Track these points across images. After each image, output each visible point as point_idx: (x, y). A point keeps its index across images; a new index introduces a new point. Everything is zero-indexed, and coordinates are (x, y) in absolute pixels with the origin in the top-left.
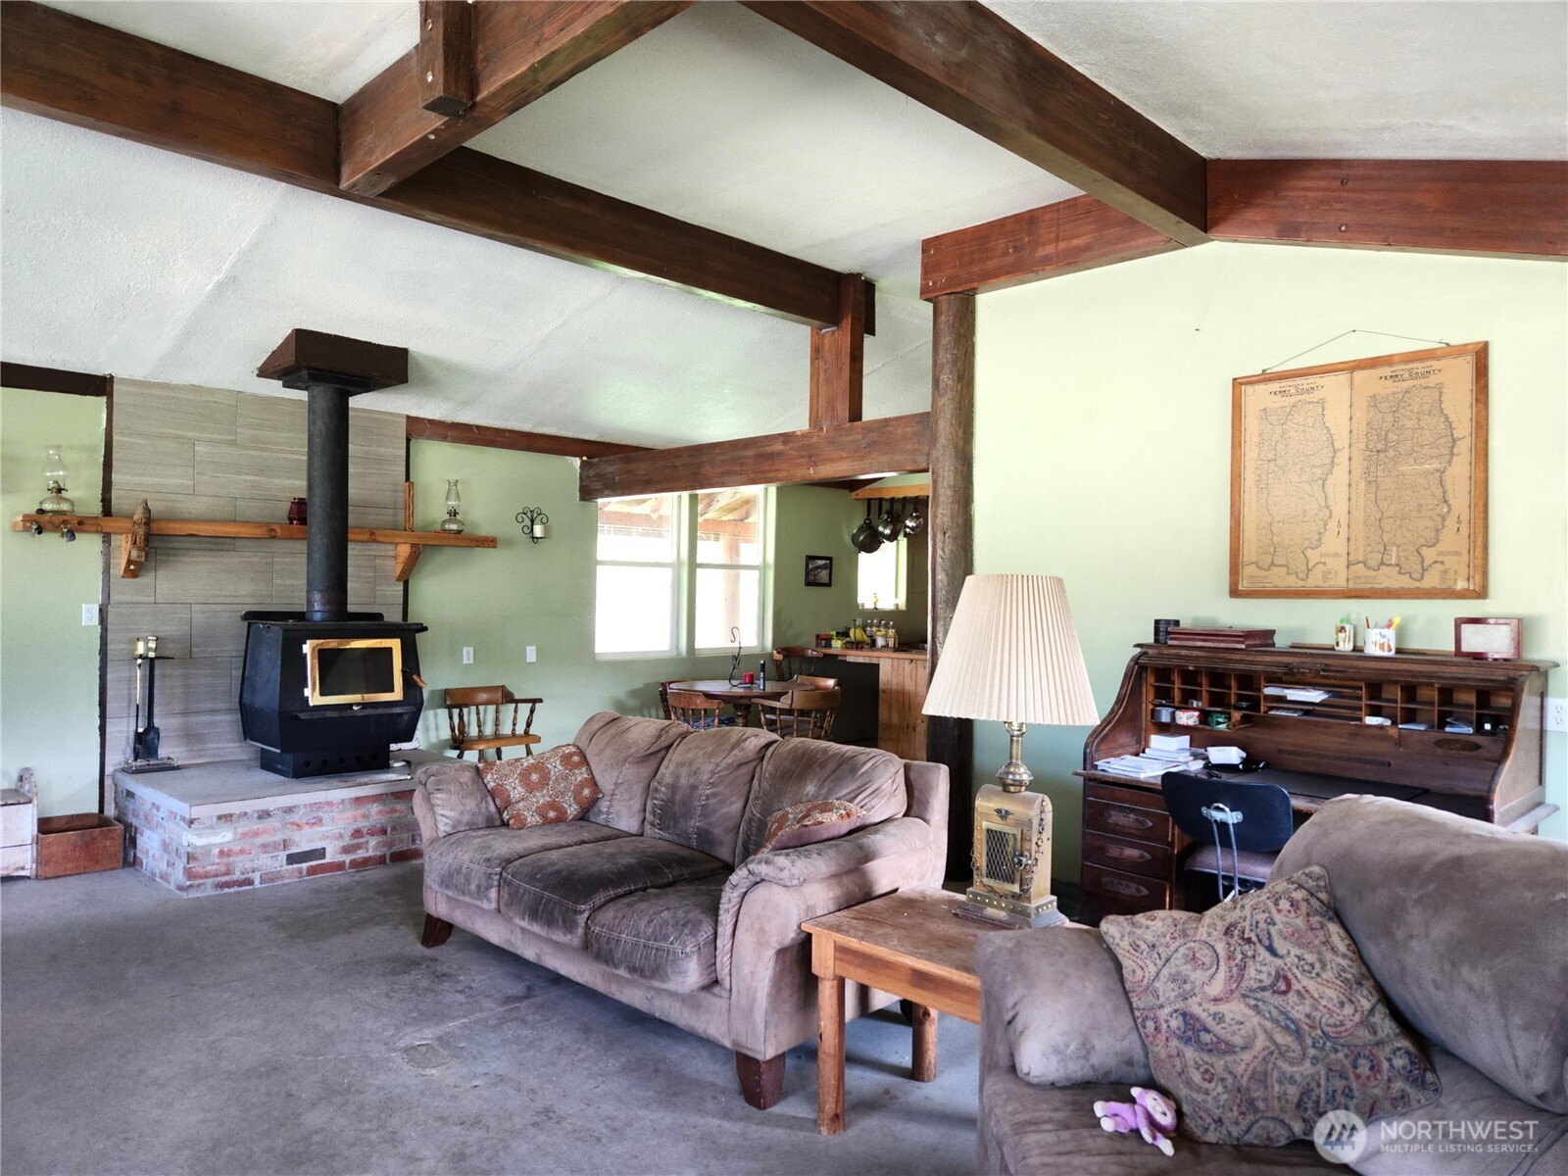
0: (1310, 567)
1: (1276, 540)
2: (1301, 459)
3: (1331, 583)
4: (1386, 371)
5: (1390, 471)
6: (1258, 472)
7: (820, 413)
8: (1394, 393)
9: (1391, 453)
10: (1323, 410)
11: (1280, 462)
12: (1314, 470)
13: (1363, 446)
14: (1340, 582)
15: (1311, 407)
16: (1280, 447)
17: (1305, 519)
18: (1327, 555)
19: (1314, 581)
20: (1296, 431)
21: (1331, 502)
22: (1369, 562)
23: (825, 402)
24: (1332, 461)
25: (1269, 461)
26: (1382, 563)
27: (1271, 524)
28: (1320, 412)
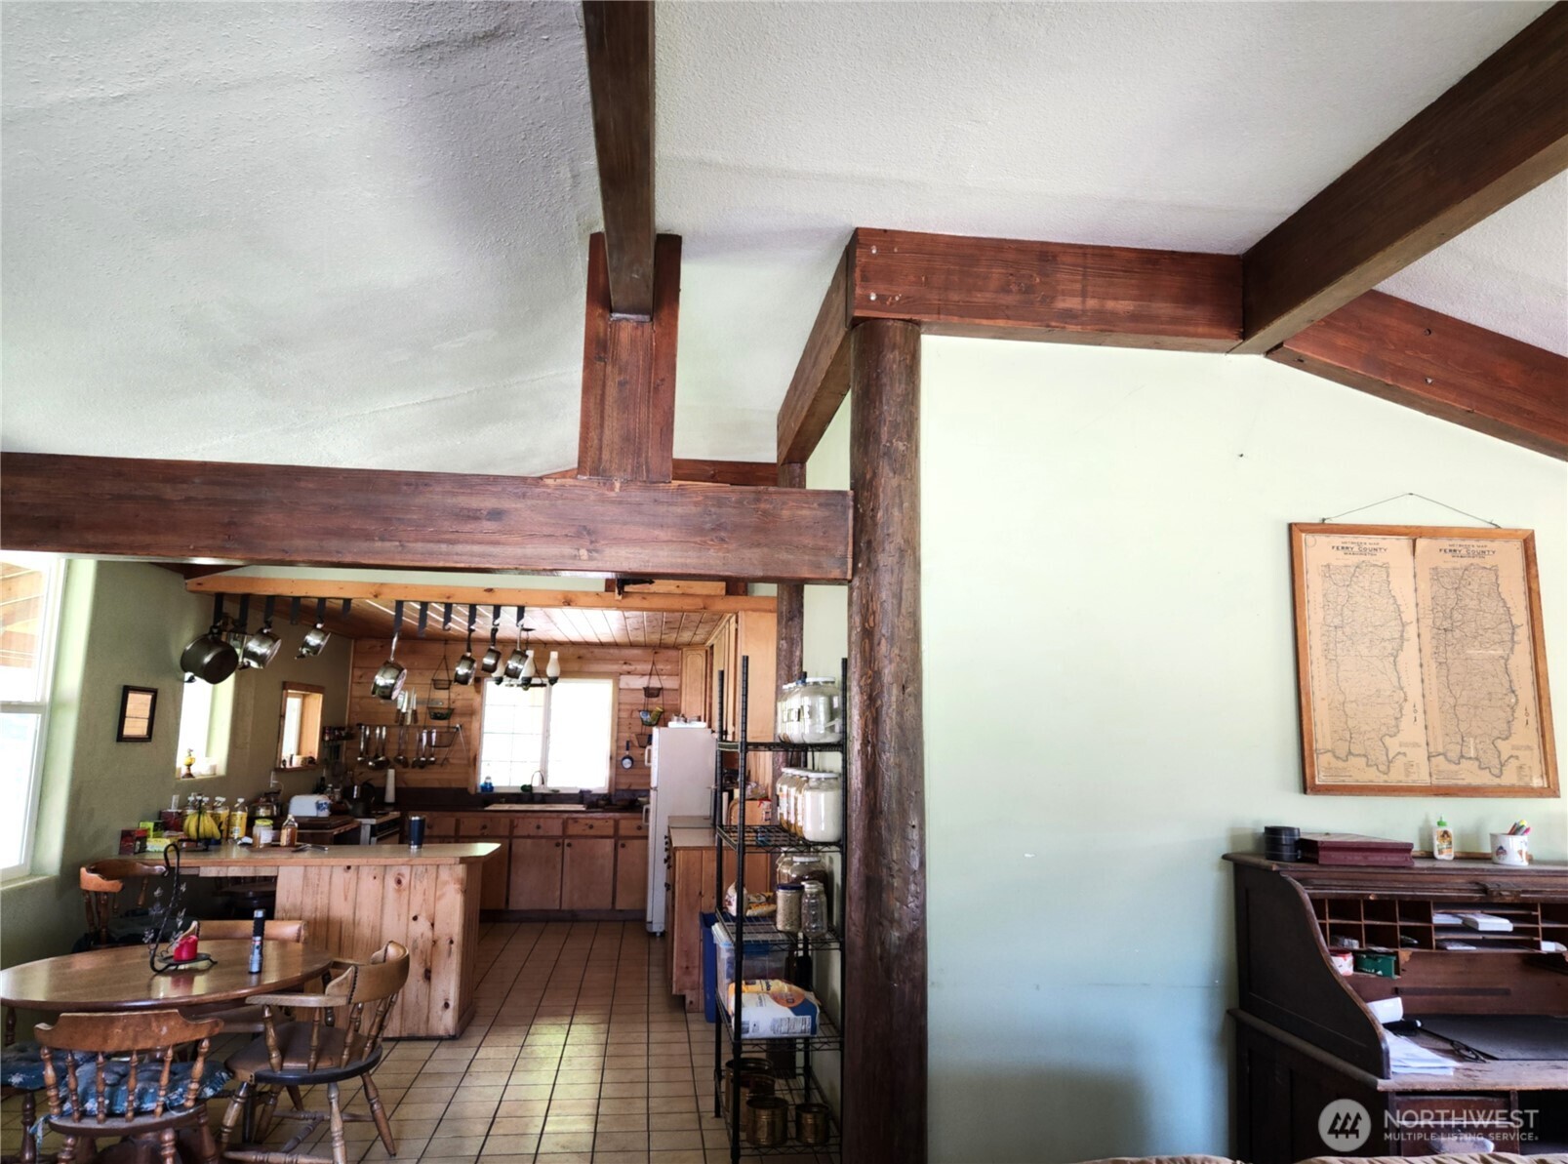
0: (1390, 758)
1: (1351, 723)
2: (1370, 629)
3: (1414, 777)
4: (1445, 543)
5: (1459, 654)
6: (1325, 639)
7: (606, 456)
8: (1454, 569)
9: (1457, 633)
10: (1388, 576)
11: (1347, 630)
12: (1383, 644)
13: (1430, 622)
14: (1422, 777)
15: (1376, 570)
16: (1346, 612)
17: (1380, 700)
18: (1406, 745)
19: (1396, 777)
20: (1362, 596)
21: (1404, 683)
22: (1449, 754)
23: (617, 439)
24: (1402, 636)
25: (1336, 627)
26: (1462, 756)
27: (1343, 703)
28: (1385, 578)
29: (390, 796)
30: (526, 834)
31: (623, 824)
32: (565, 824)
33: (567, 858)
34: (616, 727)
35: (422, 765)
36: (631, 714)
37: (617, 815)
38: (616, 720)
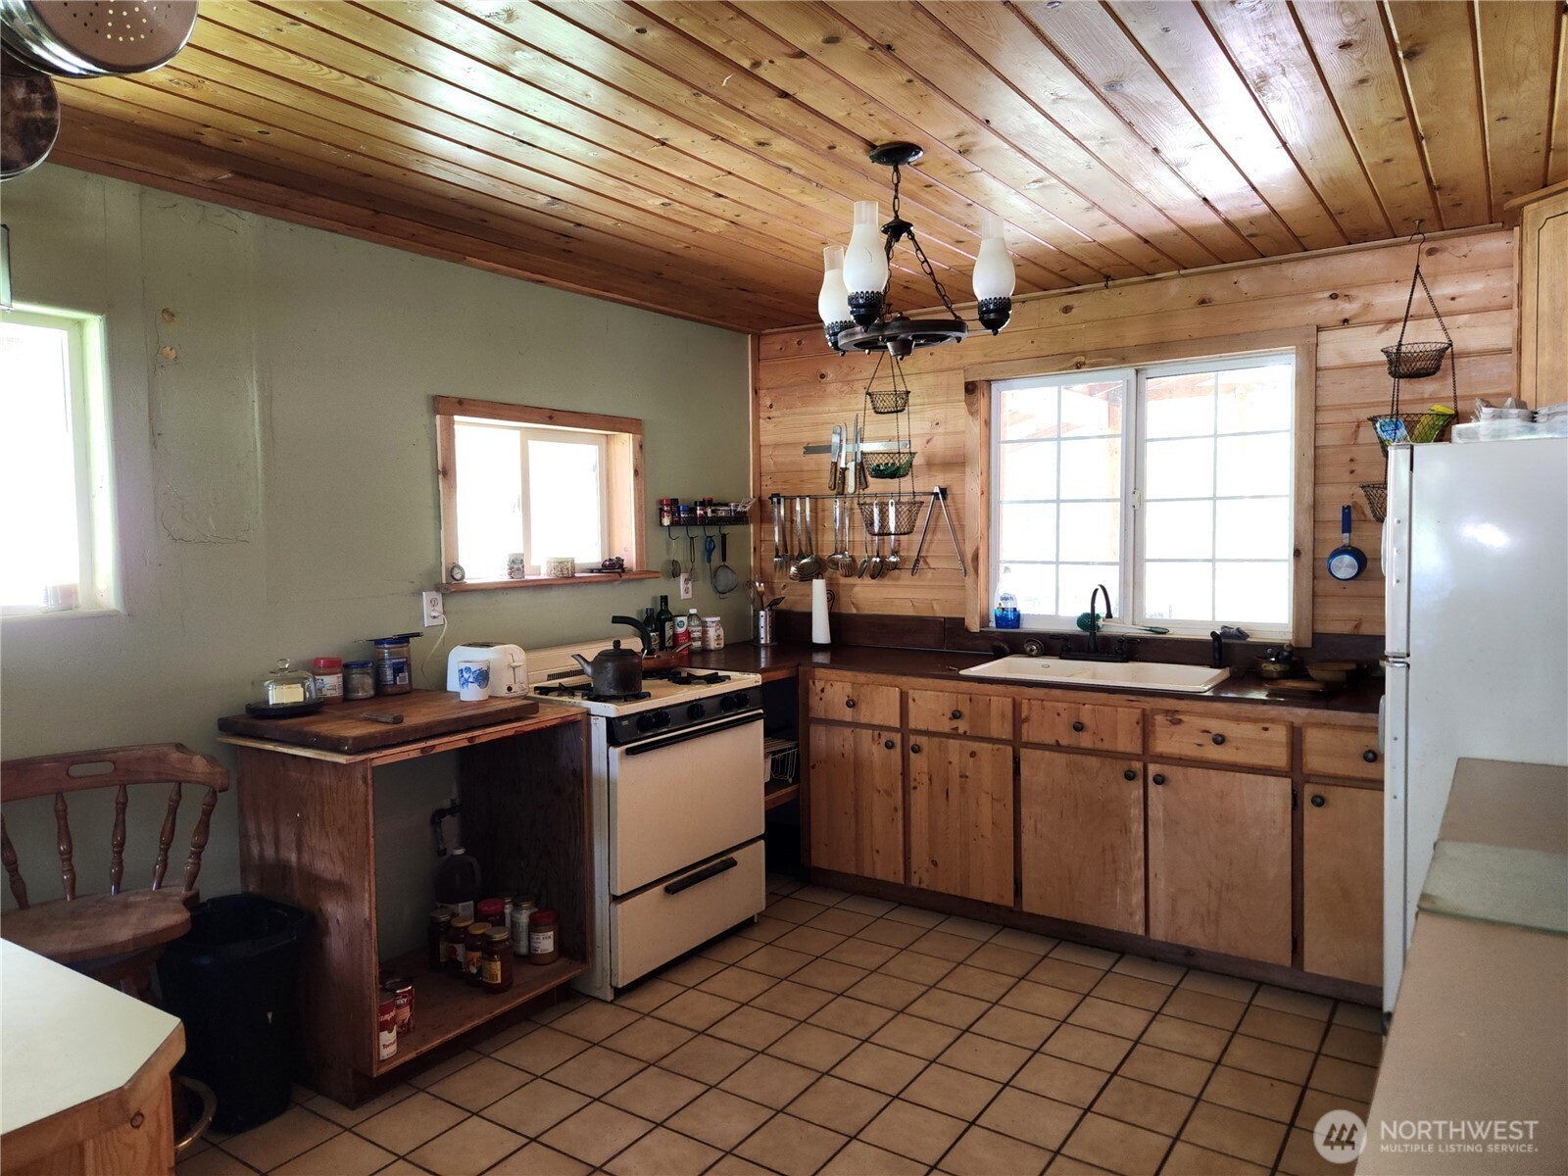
29: (821, 633)
30: (1049, 740)
31: (1314, 738)
32: (1146, 724)
33: (1156, 812)
34: (1309, 473)
35: (881, 571)
36: (1356, 433)
37: (1300, 714)
38: (1310, 453)
